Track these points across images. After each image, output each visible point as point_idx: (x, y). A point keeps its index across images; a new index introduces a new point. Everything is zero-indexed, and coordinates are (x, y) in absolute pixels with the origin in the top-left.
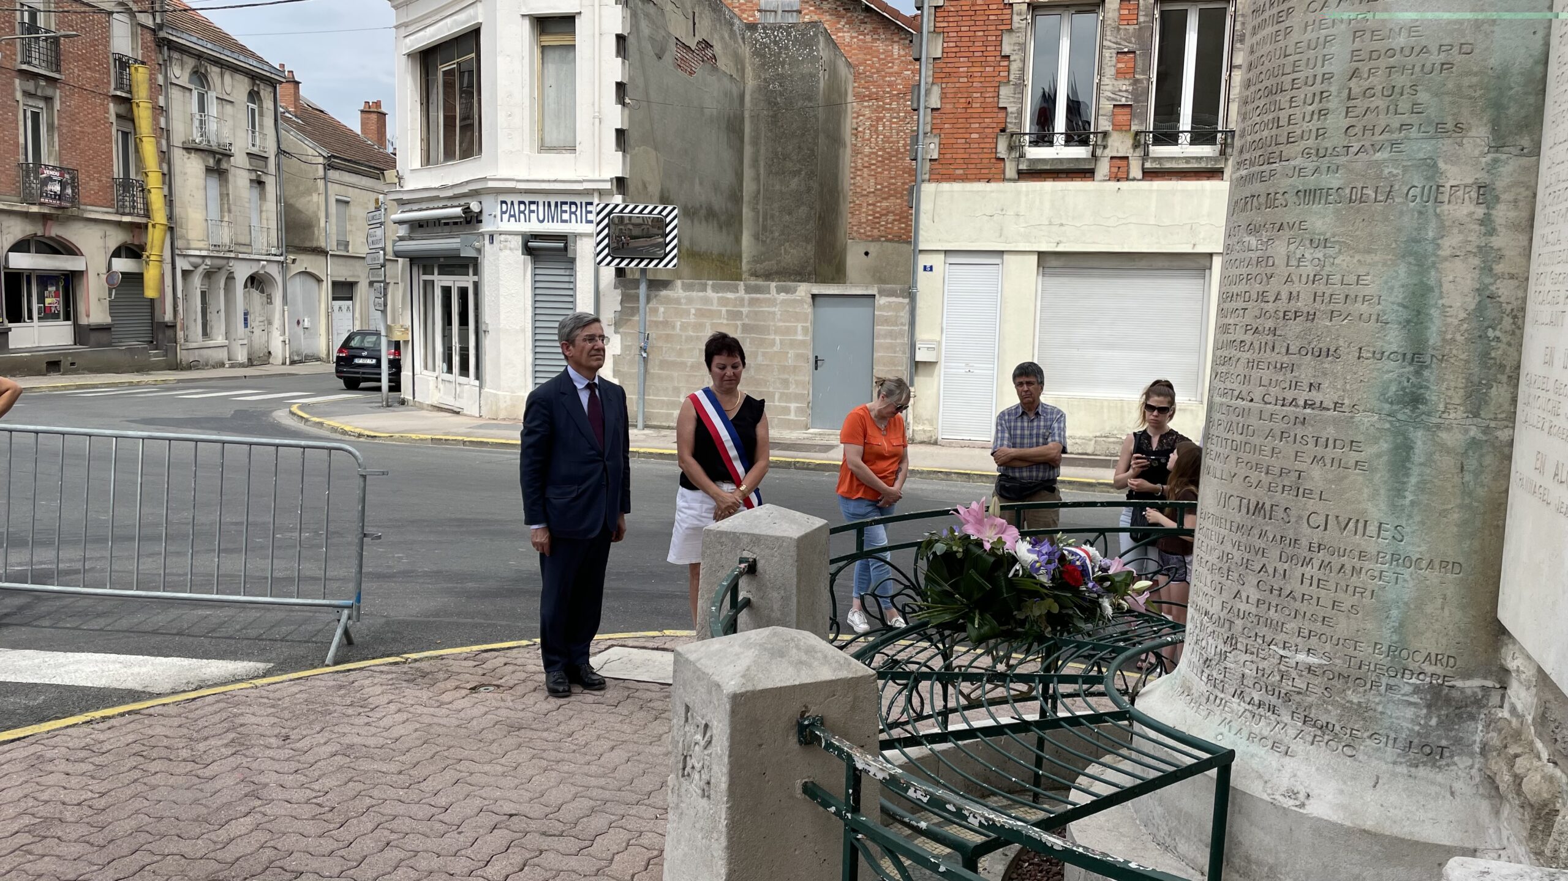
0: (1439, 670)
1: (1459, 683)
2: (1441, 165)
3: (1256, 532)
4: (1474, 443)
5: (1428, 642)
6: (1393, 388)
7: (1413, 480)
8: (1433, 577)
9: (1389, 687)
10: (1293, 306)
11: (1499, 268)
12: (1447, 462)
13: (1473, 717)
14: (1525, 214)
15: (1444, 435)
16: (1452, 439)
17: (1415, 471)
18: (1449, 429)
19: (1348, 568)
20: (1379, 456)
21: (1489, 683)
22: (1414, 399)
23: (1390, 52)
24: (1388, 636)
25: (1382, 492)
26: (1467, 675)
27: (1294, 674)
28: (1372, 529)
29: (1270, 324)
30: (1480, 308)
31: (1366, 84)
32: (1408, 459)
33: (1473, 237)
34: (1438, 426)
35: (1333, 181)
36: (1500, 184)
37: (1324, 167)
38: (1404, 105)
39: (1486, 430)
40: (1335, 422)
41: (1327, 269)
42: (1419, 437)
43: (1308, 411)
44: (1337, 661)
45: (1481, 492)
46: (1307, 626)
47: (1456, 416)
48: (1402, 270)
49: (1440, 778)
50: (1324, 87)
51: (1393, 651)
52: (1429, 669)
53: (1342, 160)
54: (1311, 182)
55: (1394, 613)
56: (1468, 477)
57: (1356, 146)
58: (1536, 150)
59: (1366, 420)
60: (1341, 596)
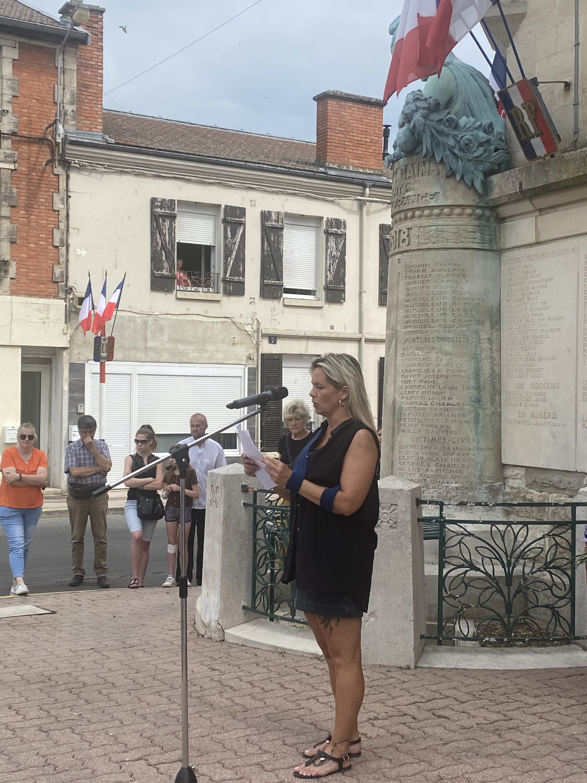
0: (491, 481)
1: (496, 484)
2: (480, 332)
3: (433, 448)
4: (493, 413)
5: (487, 474)
6: (473, 398)
7: (481, 425)
8: (487, 453)
9: (480, 489)
10: (439, 374)
11: (495, 362)
12: (488, 419)
13: (499, 494)
14: (499, 347)
15: (486, 411)
16: (488, 412)
17: (481, 422)
18: (487, 409)
19: (466, 454)
20: (471, 418)
21: (501, 483)
22: (478, 400)
23: (464, 298)
24: (478, 473)
25: (473, 430)
26: (496, 482)
27: (452, 491)
28: (471, 441)
29: (432, 379)
30: (491, 375)
31: (458, 307)
32: (478, 419)
33: (488, 353)
34: (485, 408)
35: (451, 335)
36: (493, 339)
37: (447, 331)
38: (469, 315)
39: (495, 409)
40: (458, 409)
41: (451, 362)
42: (481, 412)
43: (449, 406)
44: (465, 484)
45: (496, 427)
46: (455, 474)
47: (489, 405)
48: (473, 362)
49: (494, 514)
50: (445, 306)
51: (480, 477)
52: (488, 481)
53: (452, 329)
54: (443, 335)
55: (479, 466)
56: (493, 423)
57: (457, 326)
58: (500, 330)
59: (467, 408)
60: (464, 463)
